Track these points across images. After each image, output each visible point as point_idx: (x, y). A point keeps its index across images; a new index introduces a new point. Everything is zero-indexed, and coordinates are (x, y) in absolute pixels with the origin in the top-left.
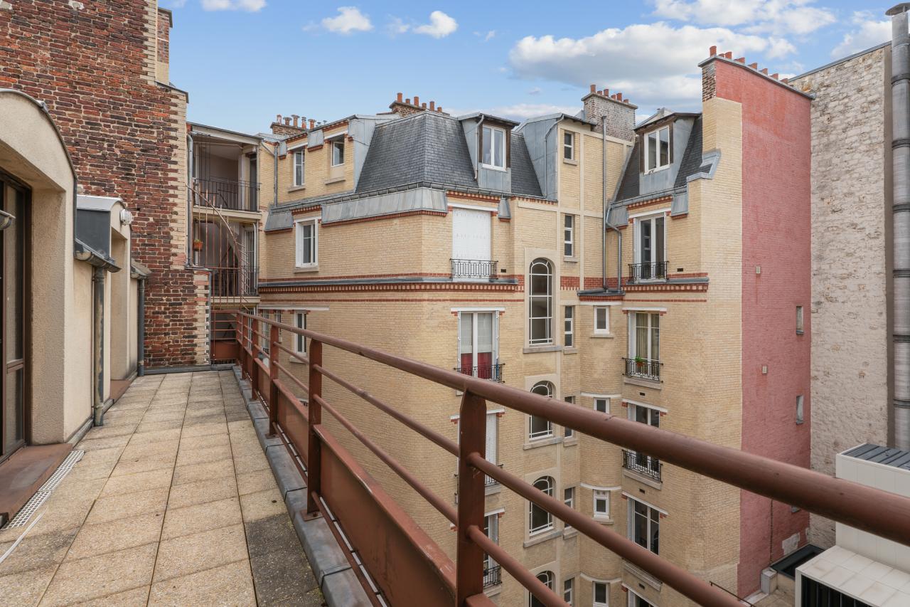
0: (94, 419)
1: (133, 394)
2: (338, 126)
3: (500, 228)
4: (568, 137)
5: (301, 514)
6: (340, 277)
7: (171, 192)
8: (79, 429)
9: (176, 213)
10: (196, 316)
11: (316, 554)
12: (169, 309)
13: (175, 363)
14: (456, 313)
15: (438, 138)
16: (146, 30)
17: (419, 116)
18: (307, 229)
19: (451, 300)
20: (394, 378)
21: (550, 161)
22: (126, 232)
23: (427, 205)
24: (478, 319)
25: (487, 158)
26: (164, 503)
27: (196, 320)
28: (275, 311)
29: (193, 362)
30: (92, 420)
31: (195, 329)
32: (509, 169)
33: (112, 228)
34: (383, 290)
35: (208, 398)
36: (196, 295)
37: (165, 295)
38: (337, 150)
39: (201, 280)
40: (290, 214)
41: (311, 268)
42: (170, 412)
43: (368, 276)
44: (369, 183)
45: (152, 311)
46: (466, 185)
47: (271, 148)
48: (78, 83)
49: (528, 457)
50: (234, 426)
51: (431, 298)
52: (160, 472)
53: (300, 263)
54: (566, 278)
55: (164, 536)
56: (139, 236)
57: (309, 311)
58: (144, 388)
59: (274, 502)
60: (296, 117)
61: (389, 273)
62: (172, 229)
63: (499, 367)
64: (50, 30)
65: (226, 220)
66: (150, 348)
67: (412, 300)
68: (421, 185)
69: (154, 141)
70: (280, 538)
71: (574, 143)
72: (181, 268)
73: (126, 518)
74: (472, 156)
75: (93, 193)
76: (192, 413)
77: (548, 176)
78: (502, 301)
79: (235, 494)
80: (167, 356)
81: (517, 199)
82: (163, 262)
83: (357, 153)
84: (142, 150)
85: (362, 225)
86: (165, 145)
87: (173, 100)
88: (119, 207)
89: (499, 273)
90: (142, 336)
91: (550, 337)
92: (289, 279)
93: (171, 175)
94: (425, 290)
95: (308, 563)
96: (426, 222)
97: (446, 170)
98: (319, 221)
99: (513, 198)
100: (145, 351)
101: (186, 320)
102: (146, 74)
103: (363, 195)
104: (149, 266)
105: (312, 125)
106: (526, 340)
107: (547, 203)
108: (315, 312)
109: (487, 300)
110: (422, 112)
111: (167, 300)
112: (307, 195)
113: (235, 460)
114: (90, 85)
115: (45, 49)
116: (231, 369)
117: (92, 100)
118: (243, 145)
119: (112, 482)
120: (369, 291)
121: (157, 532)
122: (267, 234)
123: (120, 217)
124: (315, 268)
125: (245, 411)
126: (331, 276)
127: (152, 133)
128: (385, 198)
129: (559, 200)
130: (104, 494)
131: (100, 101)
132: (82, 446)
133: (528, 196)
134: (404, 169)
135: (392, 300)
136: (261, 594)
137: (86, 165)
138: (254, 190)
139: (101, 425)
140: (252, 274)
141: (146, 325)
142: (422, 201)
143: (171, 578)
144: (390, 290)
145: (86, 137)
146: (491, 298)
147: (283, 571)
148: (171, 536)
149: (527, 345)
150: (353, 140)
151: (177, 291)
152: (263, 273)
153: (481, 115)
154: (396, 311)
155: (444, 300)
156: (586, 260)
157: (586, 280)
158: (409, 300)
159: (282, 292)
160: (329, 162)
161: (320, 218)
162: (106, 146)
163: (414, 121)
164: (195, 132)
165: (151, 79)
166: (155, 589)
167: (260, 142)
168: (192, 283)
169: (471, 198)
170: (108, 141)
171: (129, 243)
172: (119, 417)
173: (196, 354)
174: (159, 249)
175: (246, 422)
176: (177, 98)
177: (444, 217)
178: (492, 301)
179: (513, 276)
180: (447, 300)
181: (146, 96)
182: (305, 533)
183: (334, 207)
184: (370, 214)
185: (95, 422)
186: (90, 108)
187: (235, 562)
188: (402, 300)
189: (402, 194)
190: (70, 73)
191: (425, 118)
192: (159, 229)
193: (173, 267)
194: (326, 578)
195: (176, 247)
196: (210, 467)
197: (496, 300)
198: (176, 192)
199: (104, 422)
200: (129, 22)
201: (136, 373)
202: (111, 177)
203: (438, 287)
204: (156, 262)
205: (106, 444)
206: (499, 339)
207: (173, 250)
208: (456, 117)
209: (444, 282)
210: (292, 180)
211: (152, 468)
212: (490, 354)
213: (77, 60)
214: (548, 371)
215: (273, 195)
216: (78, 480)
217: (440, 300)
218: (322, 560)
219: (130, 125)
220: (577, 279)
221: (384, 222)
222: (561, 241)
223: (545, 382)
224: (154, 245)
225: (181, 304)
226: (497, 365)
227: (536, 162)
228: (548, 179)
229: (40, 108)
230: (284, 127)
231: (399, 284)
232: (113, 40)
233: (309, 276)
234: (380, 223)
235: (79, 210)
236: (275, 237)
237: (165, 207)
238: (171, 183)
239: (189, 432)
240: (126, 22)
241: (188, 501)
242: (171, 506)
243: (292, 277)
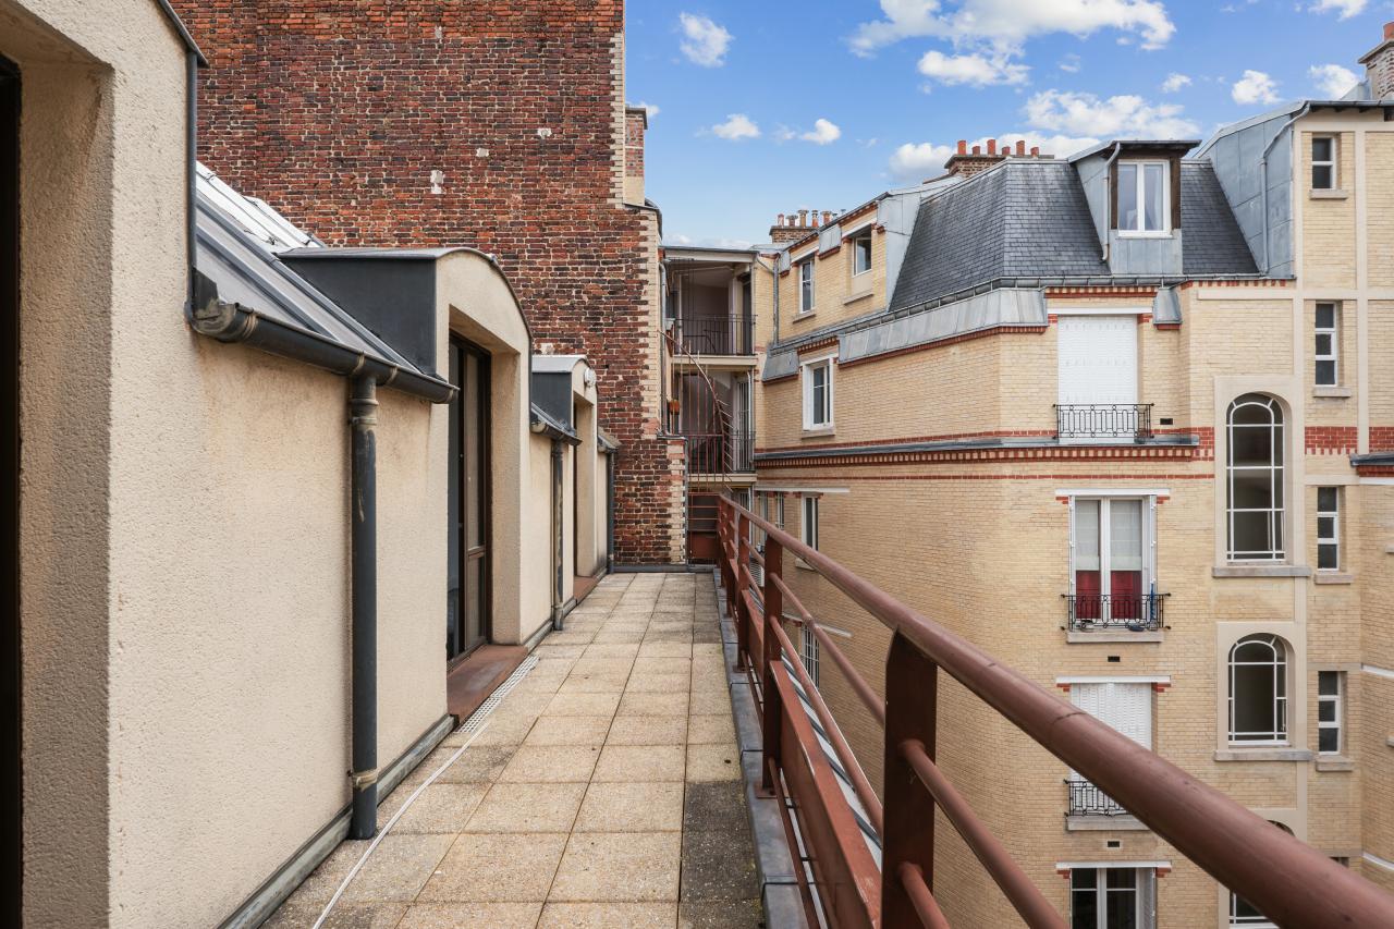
0: (554, 621)
1: (597, 595)
2: (862, 214)
3: (1158, 344)
4: (1321, 147)
5: (755, 786)
6: (867, 443)
7: (642, 340)
8: (537, 632)
9: (647, 367)
10: (670, 500)
11: (762, 849)
12: (640, 490)
13: (647, 560)
14: (1065, 500)
15: (1029, 201)
16: (613, 142)
17: (994, 171)
18: (819, 373)
19: (1055, 477)
20: (952, 603)
21: (1274, 201)
22: (591, 396)
23: (1009, 316)
24: (1112, 511)
25: (1130, 218)
26: (604, 736)
27: (670, 505)
28: (776, 493)
29: (667, 560)
30: (551, 623)
31: (669, 516)
32: (1179, 233)
33: (575, 392)
34: (933, 462)
35: (678, 609)
36: (670, 472)
37: (635, 473)
38: (861, 250)
39: (675, 451)
40: (795, 354)
41: (822, 431)
42: (632, 622)
43: (909, 440)
44: (911, 292)
45: (623, 492)
46: (1085, 273)
47: (769, 263)
48: (547, 224)
49: (1226, 775)
50: (700, 648)
51: (1016, 473)
52: (607, 696)
53: (809, 424)
54: (1320, 430)
55: (595, 778)
56: (608, 399)
57: (822, 494)
58: (612, 589)
59: (728, 762)
60: (804, 213)
61: (943, 434)
62: (642, 388)
63: (1157, 600)
64: (521, 169)
65: (704, 371)
66: (621, 540)
67: (983, 477)
68: (997, 285)
69: (623, 279)
70: (724, 814)
71: (1339, 154)
72: (653, 437)
73: (562, 746)
74: (1096, 220)
75: (562, 352)
76: (656, 626)
77: (1272, 231)
78: (1163, 477)
79: (683, 741)
80: (638, 551)
81: (1196, 285)
82: (633, 431)
83: (891, 251)
84: (610, 293)
85: (901, 360)
86: (634, 282)
87: (643, 223)
88: (583, 365)
89: (1156, 425)
90: (613, 524)
91: (1279, 547)
92: (794, 448)
93: (641, 319)
94: (1006, 460)
95: (753, 860)
96: (1006, 346)
97: (1047, 253)
98: (835, 359)
99: (1186, 284)
100: (615, 543)
101: (659, 505)
102: (613, 196)
103: (900, 314)
104: (619, 437)
105: (826, 220)
106: (1221, 552)
107: (1269, 284)
108: (829, 495)
109: (1129, 477)
110: (1000, 164)
111: (638, 479)
112: (819, 323)
113: (692, 694)
114: (557, 224)
115: (518, 192)
116: (711, 572)
117: (561, 241)
118: (735, 264)
119: (558, 699)
120: (910, 462)
121: (587, 770)
122: (765, 385)
123: (583, 378)
124: (830, 430)
125: (717, 630)
126: (853, 441)
127: (621, 268)
128: (935, 314)
129: (1299, 275)
130: (547, 713)
131: (568, 240)
132: (538, 652)
133: (1221, 276)
134: (969, 264)
135: (949, 478)
136: (686, 883)
137: (556, 319)
138: (747, 325)
139: (561, 629)
140: (746, 441)
141: (616, 511)
142: (999, 312)
143: (591, 831)
144: (944, 461)
145: (554, 286)
146: (1139, 473)
147: (719, 860)
148: (603, 779)
149: (1222, 562)
150: (884, 231)
151: (648, 467)
152: (760, 442)
153: (1114, 144)
154: (955, 494)
155: (1041, 477)
156: (1373, 390)
157: (1373, 432)
158: (977, 477)
159: (786, 467)
160: (849, 271)
161: (836, 355)
162: (574, 294)
163: (985, 182)
164: (670, 257)
165: (620, 201)
166: (572, 839)
167: (754, 258)
168: (665, 457)
169: (1095, 295)
170: (576, 287)
171: (595, 407)
172: (580, 622)
173: (670, 549)
174: (629, 415)
175: (715, 645)
176: (646, 218)
177: (1041, 333)
178: (1143, 477)
179: (1188, 430)
180: (1049, 477)
181: (614, 224)
182: (755, 815)
183: (857, 337)
184: (912, 342)
185: (555, 625)
186: (559, 251)
187: (664, 831)
188: (965, 477)
189: (964, 304)
190: (539, 213)
191: (1005, 172)
192: (629, 388)
193: (645, 437)
194: (768, 887)
195: (647, 410)
196: (661, 699)
197: (1150, 477)
198: (648, 340)
199: (564, 626)
200: (596, 137)
201: (605, 570)
202: (580, 330)
203: (1030, 454)
204: (625, 430)
205: (561, 652)
206: (1156, 546)
207: (645, 415)
208: (1065, 157)
209: (1043, 445)
210: (798, 305)
211: (599, 689)
212: (1137, 575)
213: (546, 197)
214: (1274, 615)
215: (771, 329)
216: (527, 690)
217: (1034, 477)
218: (767, 859)
219: (597, 263)
220: (1352, 432)
221: (934, 352)
222: (1306, 356)
223: (1267, 637)
224: (623, 410)
225: (653, 484)
226: (1152, 596)
227: (1242, 208)
228: (1272, 236)
229: (490, 262)
230: (787, 229)
231: (960, 451)
232: (579, 164)
233: (822, 443)
234: (927, 355)
235: (535, 374)
236: (775, 388)
237: (635, 361)
238: (642, 329)
239: (649, 650)
240: (593, 138)
241: (628, 739)
242: (609, 741)
243: (799, 444)
